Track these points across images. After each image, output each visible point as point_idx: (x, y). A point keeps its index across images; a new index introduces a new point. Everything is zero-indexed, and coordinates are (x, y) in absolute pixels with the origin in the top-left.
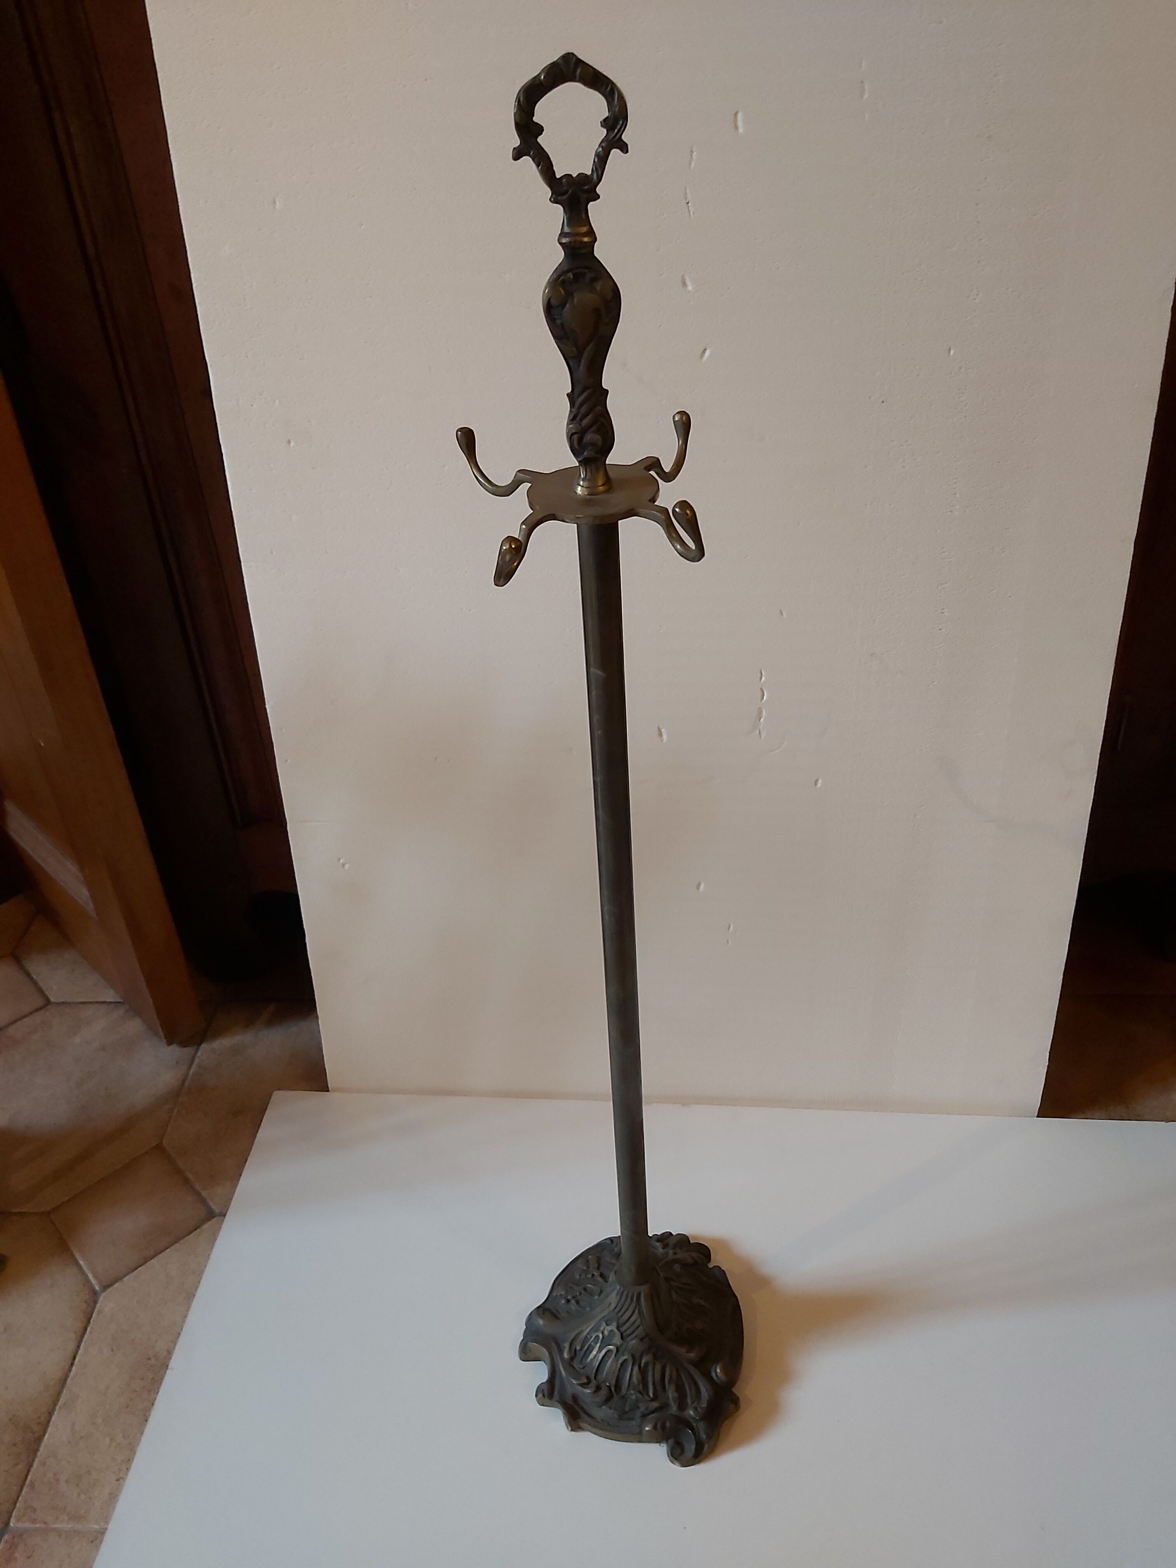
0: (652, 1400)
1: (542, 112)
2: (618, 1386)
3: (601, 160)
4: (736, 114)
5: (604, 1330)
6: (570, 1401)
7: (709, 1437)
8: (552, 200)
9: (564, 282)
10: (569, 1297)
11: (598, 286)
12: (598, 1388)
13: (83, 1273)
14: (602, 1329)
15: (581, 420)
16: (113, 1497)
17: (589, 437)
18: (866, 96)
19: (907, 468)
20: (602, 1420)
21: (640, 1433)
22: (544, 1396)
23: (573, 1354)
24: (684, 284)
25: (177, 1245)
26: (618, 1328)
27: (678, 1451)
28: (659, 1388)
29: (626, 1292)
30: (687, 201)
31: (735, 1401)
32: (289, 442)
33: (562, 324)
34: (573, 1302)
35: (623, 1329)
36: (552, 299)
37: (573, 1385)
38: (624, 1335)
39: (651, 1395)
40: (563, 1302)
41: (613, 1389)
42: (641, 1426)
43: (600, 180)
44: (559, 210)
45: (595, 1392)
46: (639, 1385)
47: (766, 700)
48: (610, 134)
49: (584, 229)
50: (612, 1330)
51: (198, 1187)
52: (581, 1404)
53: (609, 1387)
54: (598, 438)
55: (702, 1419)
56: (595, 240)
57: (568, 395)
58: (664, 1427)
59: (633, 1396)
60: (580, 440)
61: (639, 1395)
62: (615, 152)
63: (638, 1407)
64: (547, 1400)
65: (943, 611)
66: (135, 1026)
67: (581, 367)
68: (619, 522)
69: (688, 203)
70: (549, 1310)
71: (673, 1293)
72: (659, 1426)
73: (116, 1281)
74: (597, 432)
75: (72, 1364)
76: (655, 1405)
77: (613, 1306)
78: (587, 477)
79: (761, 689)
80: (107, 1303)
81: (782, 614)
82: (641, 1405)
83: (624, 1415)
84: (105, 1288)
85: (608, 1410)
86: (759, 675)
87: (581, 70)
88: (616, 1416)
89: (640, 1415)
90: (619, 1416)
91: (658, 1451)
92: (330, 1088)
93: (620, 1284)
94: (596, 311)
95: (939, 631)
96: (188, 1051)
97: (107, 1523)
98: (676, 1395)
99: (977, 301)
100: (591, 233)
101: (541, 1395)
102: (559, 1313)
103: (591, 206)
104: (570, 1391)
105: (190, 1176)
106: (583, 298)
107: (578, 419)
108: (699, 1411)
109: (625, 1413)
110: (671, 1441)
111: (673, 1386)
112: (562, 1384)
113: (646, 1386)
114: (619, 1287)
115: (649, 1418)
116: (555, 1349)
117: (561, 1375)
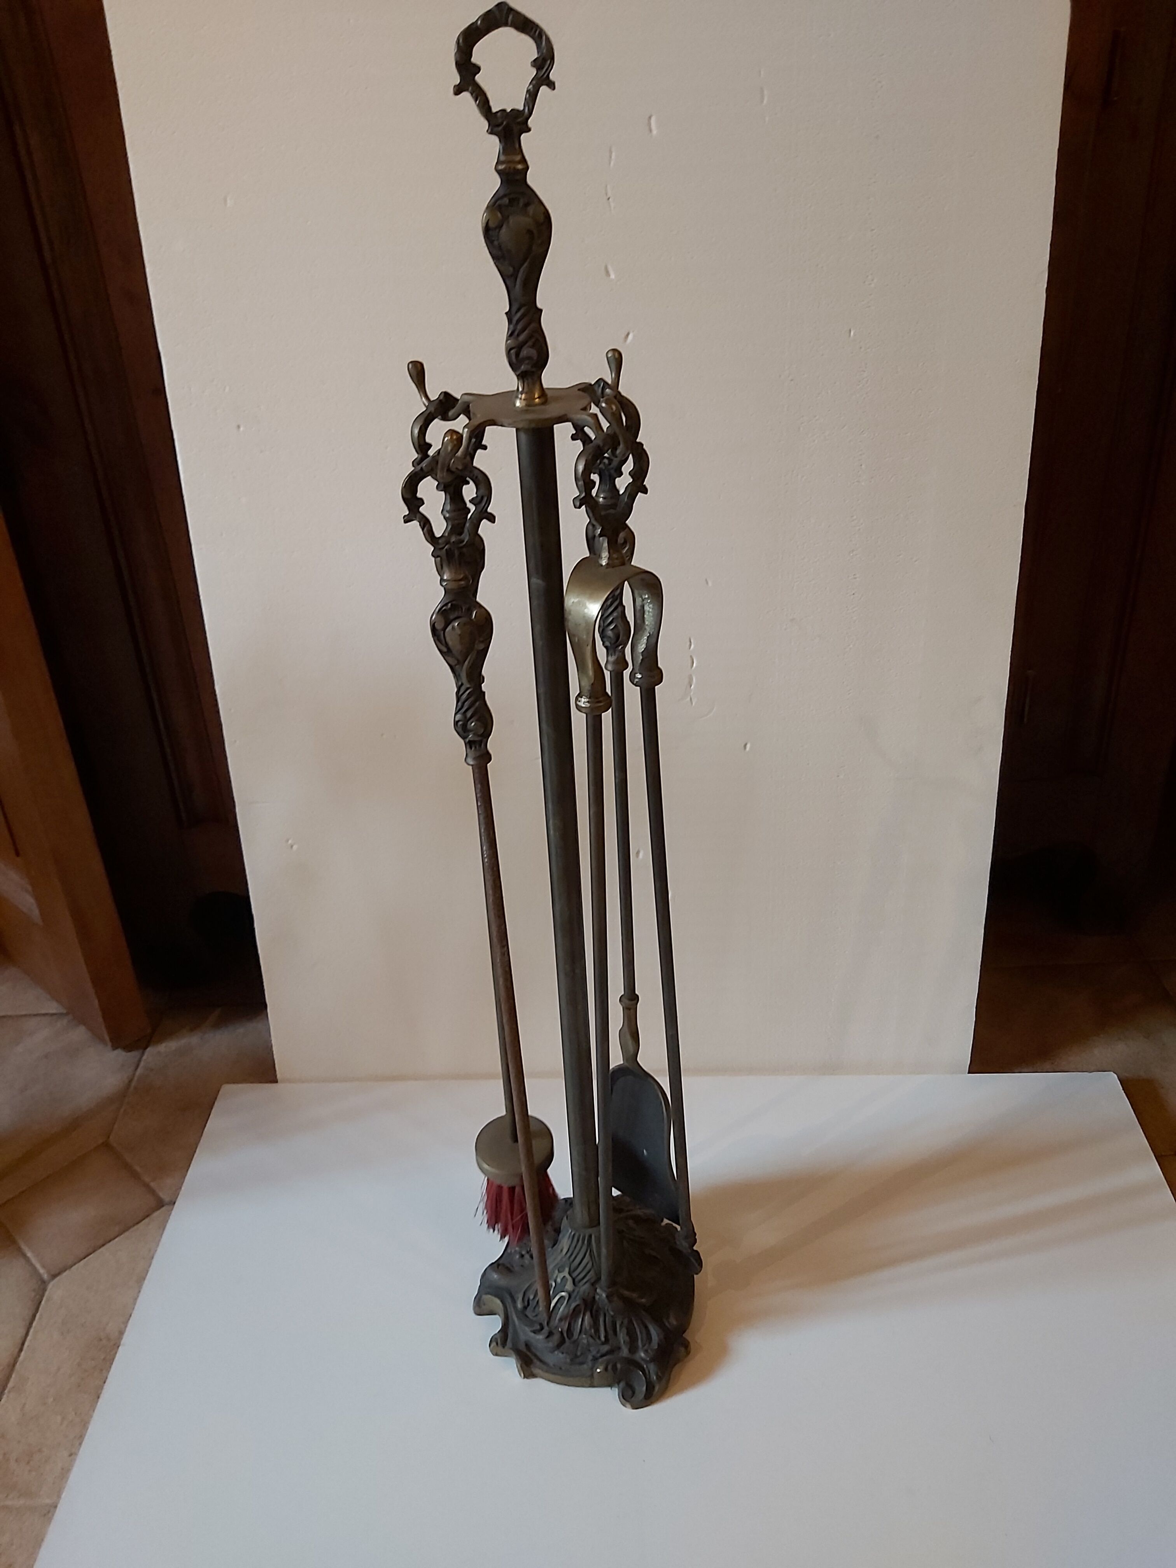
0: (603, 1344)
1: (480, 53)
2: (570, 1332)
3: (532, 96)
4: (650, 118)
5: (557, 1277)
6: (523, 1348)
7: (659, 1378)
8: (489, 131)
9: (500, 206)
10: (523, 1253)
11: (531, 210)
12: (550, 1334)
13: (32, 1265)
14: (554, 1277)
15: (518, 335)
16: (65, 1473)
17: (525, 352)
18: (765, 102)
19: (816, 441)
20: (555, 1365)
21: (592, 1376)
22: (497, 1344)
23: (526, 1303)
24: (608, 273)
25: (127, 1234)
26: (570, 1274)
27: (630, 1392)
28: (610, 1332)
29: (577, 1235)
30: (608, 197)
31: (686, 1345)
33: (499, 245)
34: (527, 1256)
35: (574, 1275)
36: (490, 222)
37: (525, 1333)
38: (576, 1280)
39: (603, 1339)
40: (516, 1257)
41: (565, 1335)
42: (593, 1369)
43: (530, 114)
44: (495, 140)
45: (548, 1337)
46: (590, 1329)
47: (696, 667)
48: (539, 72)
49: (518, 158)
50: (564, 1277)
51: (147, 1179)
52: (534, 1350)
53: (562, 1332)
54: (533, 353)
55: (652, 1360)
56: (528, 168)
57: (506, 313)
58: (614, 1368)
59: (584, 1339)
60: (517, 354)
61: (591, 1340)
62: (544, 89)
63: (589, 1351)
64: (500, 1348)
65: (855, 576)
66: (80, 1034)
67: (517, 286)
68: (555, 426)
69: (609, 199)
70: (503, 1265)
72: (610, 1367)
73: (65, 1269)
74: (533, 346)
75: (21, 1350)
76: (606, 1348)
77: (565, 1251)
78: (525, 390)
79: (691, 656)
80: (56, 1291)
82: (591, 1349)
83: (575, 1359)
84: (54, 1276)
85: (560, 1354)
86: (688, 643)
87: (513, 17)
88: (568, 1360)
89: (591, 1358)
90: (572, 1360)
91: (609, 1396)
92: (279, 1076)
93: (572, 1228)
94: (530, 232)
95: (852, 597)
96: (135, 1054)
97: (59, 1497)
98: (627, 1338)
99: (873, 285)
100: (524, 160)
101: (494, 1344)
102: (513, 1266)
103: (524, 137)
104: (523, 1338)
105: (138, 1169)
106: (519, 221)
107: (516, 333)
108: (649, 1351)
109: (576, 1356)
110: (622, 1384)
111: (624, 1330)
112: (515, 1332)
113: (597, 1331)
114: (570, 1231)
115: (600, 1360)
116: (509, 1300)
117: (514, 1325)
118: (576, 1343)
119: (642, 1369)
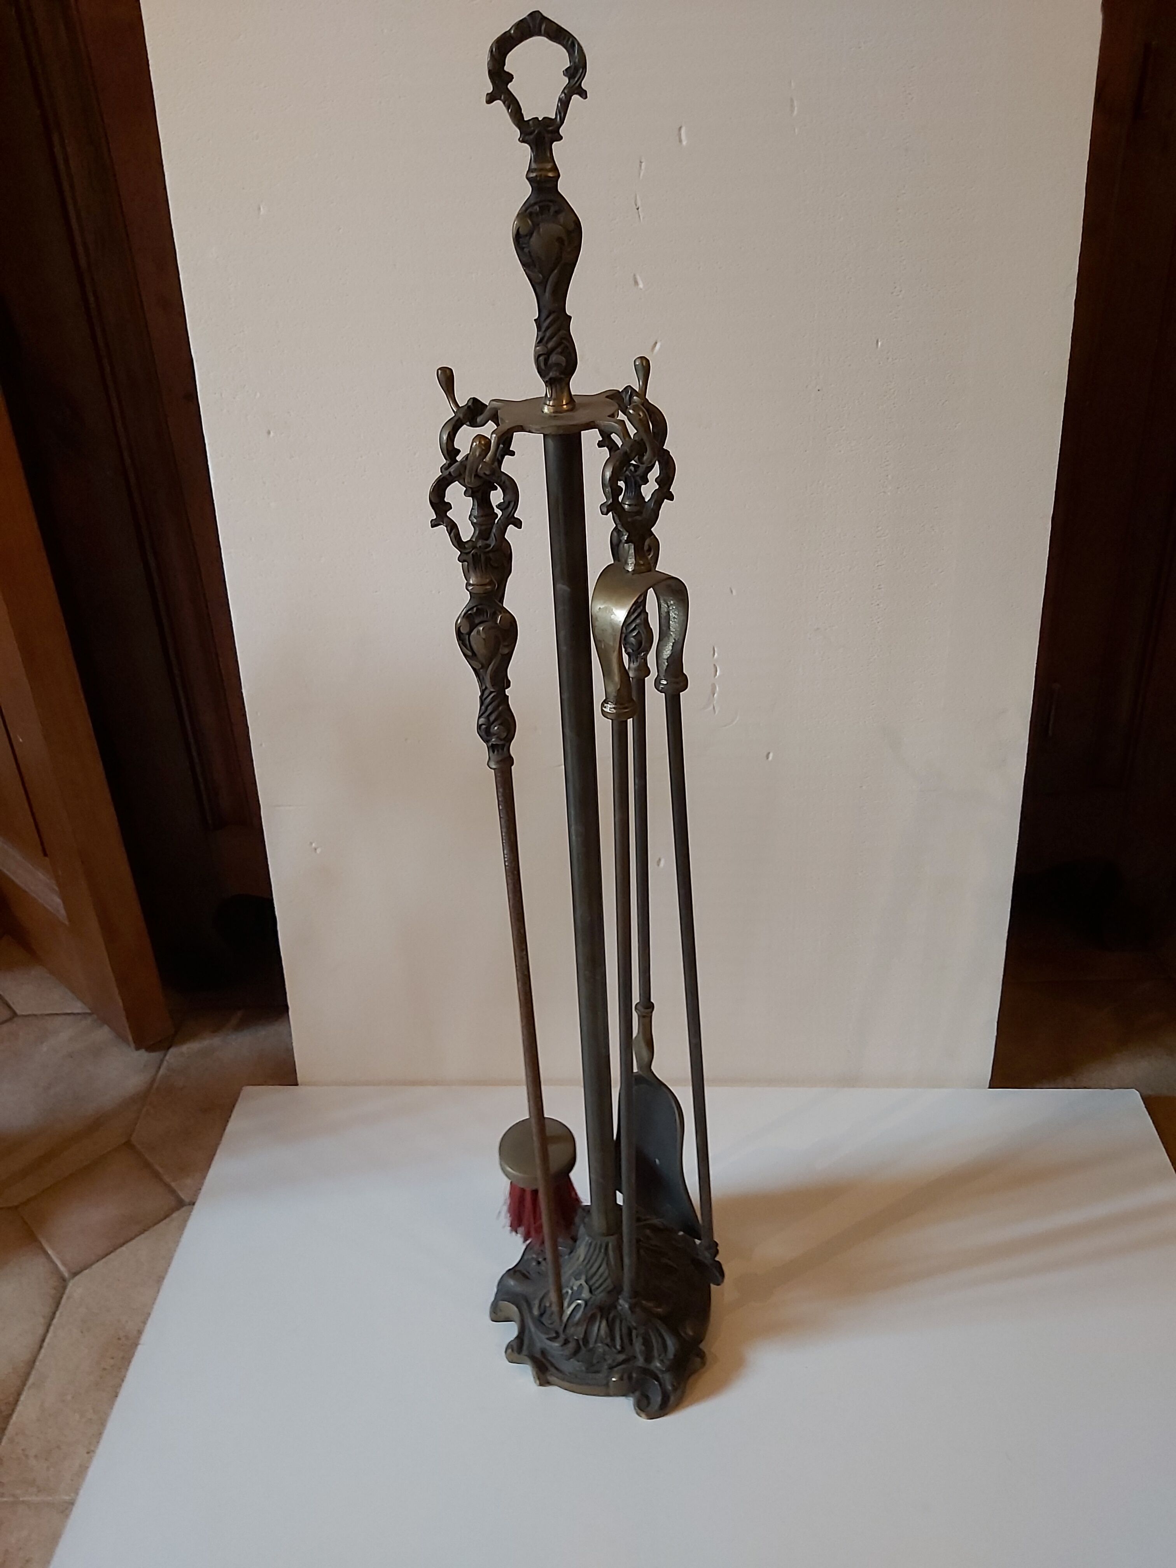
0: (620, 1352)
1: (513, 62)
2: (586, 1340)
3: (564, 105)
4: (680, 128)
5: (573, 1285)
6: (538, 1355)
7: (675, 1389)
8: (521, 139)
9: (531, 214)
10: (540, 1259)
11: (561, 218)
12: (566, 1342)
13: (53, 1262)
14: (571, 1284)
15: (547, 342)
16: (83, 1470)
17: (554, 358)
18: (795, 112)
19: (842, 452)
20: (570, 1373)
21: (607, 1385)
22: (513, 1350)
23: (542, 1311)
24: (636, 283)
25: (147, 1233)
26: (586, 1282)
27: (645, 1402)
28: (626, 1341)
29: (594, 1244)
30: (637, 207)
31: (702, 1355)
32: (269, 433)
33: (529, 252)
34: (544, 1263)
35: (591, 1283)
36: (520, 230)
37: (541, 1340)
38: (593, 1288)
39: (618, 1347)
40: (534, 1264)
41: (581, 1343)
42: (608, 1377)
43: (562, 122)
44: (527, 146)
45: (563, 1345)
46: (606, 1338)
47: (719, 676)
48: (571, 81)
49: (549, 166)
50: (581, 1284)
51: (167, 1179)
52: (549, 1358)
53: (578, 1341)
54: (562, 359)
55: (668, 1370)
56: (559, 176)
57: (535, 320)
58: (630, 1378)
59: (601, 1348)
60: (546, 361)
61: (607, 1348)
62: (575, 97)
63: (605, 1360)
64: (516, 1354)
65: (880, 587)
66: (104, 1034)
67: (547, 294)
68: (582, 432)
69: (638, 209)
70: (520, 1271)
72: (625, 1376)
73: (85, 1268)
74: (561, 353)
75: (41, 1347)
76: (621, 1357)
77: (581, 1259)
78: (553, 396)
79: (714, 665)
80: (76, 1289)
81: (732, 592)
82: (607, 1357)
83: (592, 1368)
84: (75, 1274)
85: (576, 1363)
86: (712, 652)
87: (546, 26)
88: (584, 1368)
89: (606, 1367)
90: (587, 1369)
91: (625, 1405)
92: (299, 1079)
93: (589, 1236)
94: (560, 240)
95: (877, 607)
96: (155, 1056)
97: (77, 1493)
98: (643, 1348)
99: (900, 296)
100: (555, 169)
101: (510, 1351)
102: (529, 1273)
103: (555, 145)
104: (539, 1345)
105: (160, 1170)
106: (550, 229)
107: (546, 339)
108: (665, 1361)
109: (593, 1365)
110: (637, 1393)
111: (640, 1340)
112: (531, 1338)
113: (613, 1339)
114: (587, 1239)
115: (616, 1369)
116: (524, 1306)
117: (530, 1331)
118: (592, 1351)
119: (657, 1379)
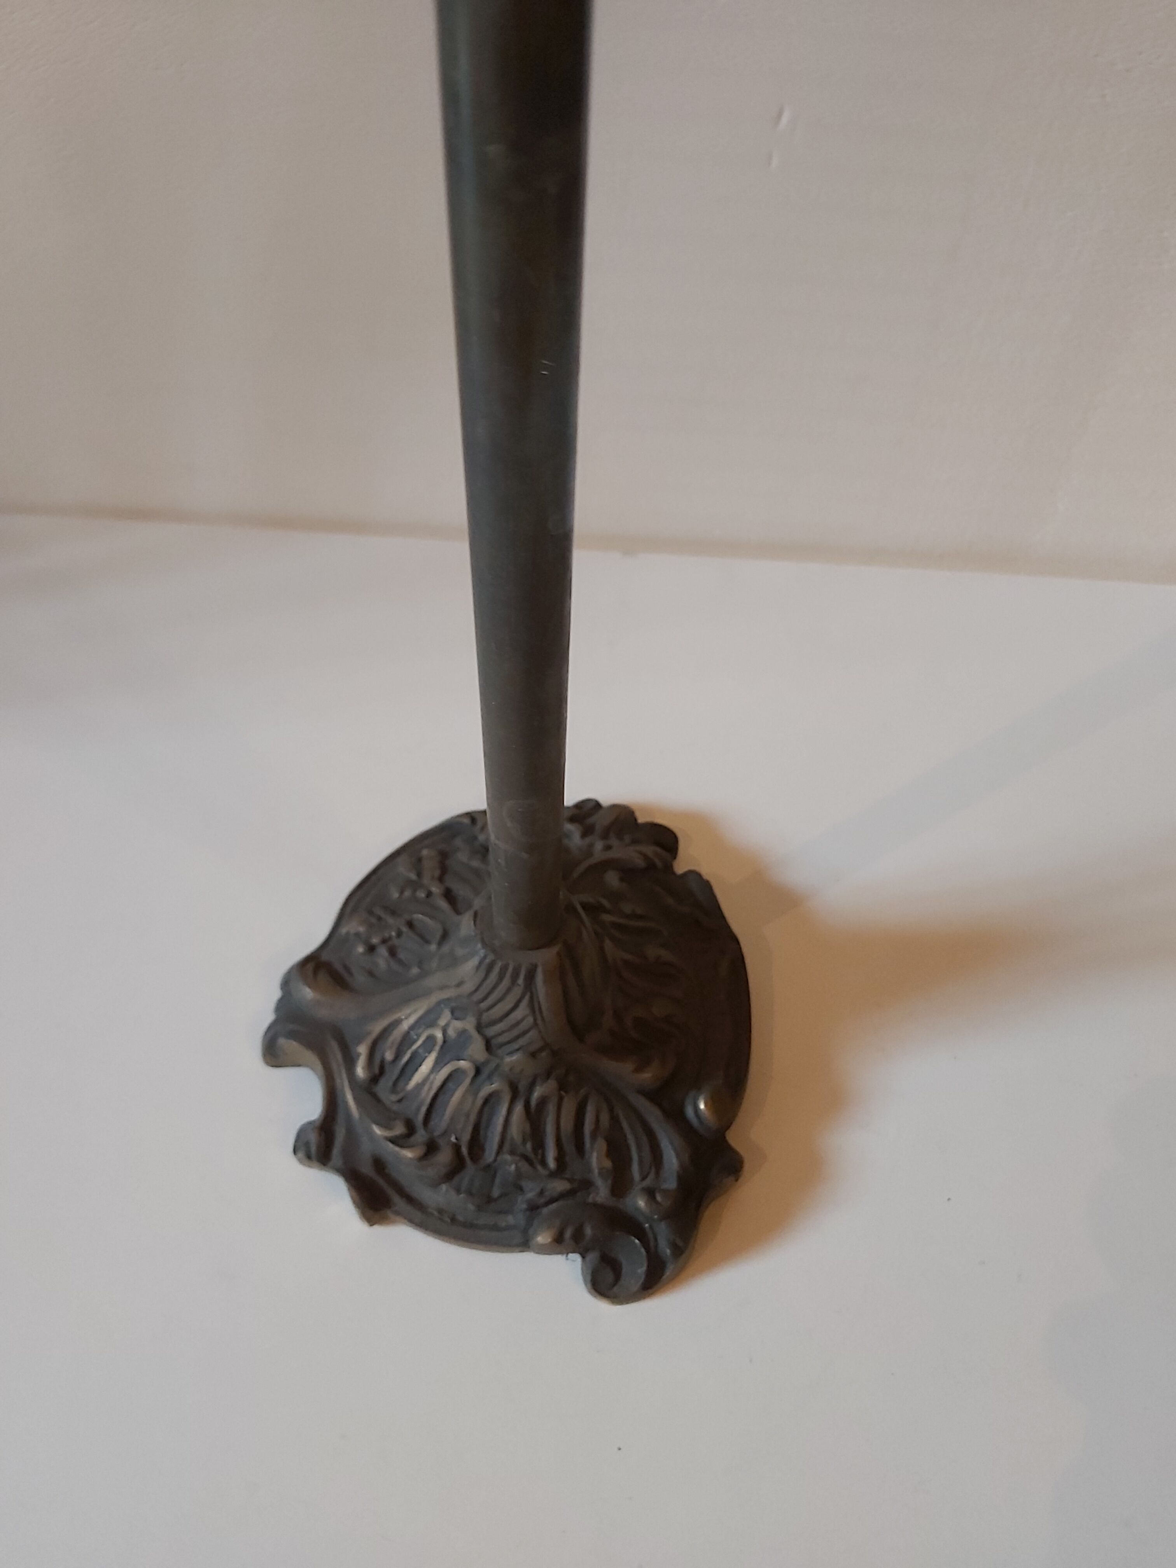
0: (553, 1175)
2: (476, 1143)
5: (447, 1027)
6: (367, 1170)
7: (679, 1251)
10: (375, 941)
12: (431, 1148)
14: (442, 1022)
20: (441, 1211)
21: (524, 1244)
22: (309, 1156)
23: (377, 1071)
26: (479, 1028)
27: (610, 1276)
28: (569, 1148)
29: (499, 965)
31: (735, 1168)
34: (383, 951)
35: (490, 1031)
37: (374, 1138)
38: (494, 1042)
39: (552, 1164)
40: (361, 949)
41: (464, 1150)
42: (527, 1226)
45: (424, 1154)
46: (524, 1142)
50: (466, 1031)
53: (457, 1148)
55: (662, 1211)
58: (578, 1236)
59: (511, 1166)
61: (525, 1166)
63: (521, 1189)
64: (316, 1155)
70: (328, 967)
71: (608, 944)
72: (568, 1234)
76: (559, 1186)
77: (470, 982)
82: (527, 1185)
83: (487, 1203)
85: (453, 1191)
88: (471, 1204)
89: (524, 1206)
90: (477, 1204)
91: (561, 1270)
93: (485, 945)
98: (608, 1164)
101: (303, 1153)
102: (350, 974)
108: (659, 1198)
109: (490, 1200)
110: (593, 1256)
111: (601, 1145)
112: (350, 1131)
113: (539, 1145)
114: (482, 953)
115: (545, 1211)
116: (336, 1056)
117: (348, 1115)
118: (490, 1170)
119: (641, 1234)
